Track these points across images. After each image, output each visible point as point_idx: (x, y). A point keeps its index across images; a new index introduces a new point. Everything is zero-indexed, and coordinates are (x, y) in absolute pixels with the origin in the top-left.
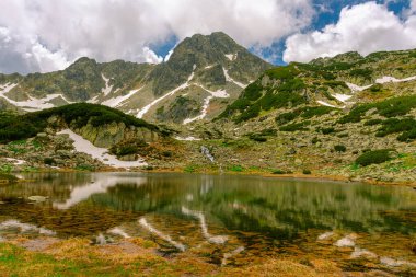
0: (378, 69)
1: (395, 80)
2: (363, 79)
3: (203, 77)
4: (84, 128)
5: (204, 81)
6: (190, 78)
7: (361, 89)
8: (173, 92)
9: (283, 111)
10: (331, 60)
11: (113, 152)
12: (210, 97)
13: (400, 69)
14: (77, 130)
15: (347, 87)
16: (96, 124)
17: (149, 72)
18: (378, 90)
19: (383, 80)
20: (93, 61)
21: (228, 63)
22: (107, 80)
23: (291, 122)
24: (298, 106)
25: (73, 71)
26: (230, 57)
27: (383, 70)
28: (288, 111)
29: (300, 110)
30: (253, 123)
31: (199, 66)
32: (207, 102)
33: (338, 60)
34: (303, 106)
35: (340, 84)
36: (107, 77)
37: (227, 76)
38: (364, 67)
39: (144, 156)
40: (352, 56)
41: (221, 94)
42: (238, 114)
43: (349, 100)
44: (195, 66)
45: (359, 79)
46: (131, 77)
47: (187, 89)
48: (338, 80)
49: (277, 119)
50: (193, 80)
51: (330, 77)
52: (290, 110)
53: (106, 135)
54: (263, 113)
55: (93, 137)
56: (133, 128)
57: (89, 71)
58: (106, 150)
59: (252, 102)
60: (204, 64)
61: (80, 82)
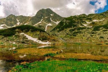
0: (93, 18)
1: (97, 21)
2: (90, 20)
3: (45, 20)
4: (28, 32)
5: (45, 21)
6: (42, 20)
7: (90, 23)
8: (37, 24)
9: (71, 28)
10: (79, 16)
11: (39, 39)
12: (47, 25)
13: (98, 18)
14: (26, 33)
15: (86, 22)
16: (32, 31)
17: (30, 19)
18: (94, 23)
19: (95, 21)
20: (14, 15)
21: (51, 17)
22: (18, 21)
23: (74, 31)
24: (75, 27)
25: (8, 18)
26: (52, 15)
27: (94, 18)
28: (72, 29)
29: (75, 28)
30: (63, 32)
31: (44, 17)
32: (47, 27)
33: (81, 16)
34: (76, 27)
35: (84, 22)
36: (18, 20)
37: (51, 20)
38: (89, 17)
39: (48, 40)
40: (84, 15)
41: (50, 25)
42: (58, 29)
43: (87, 26)
44: (42, 17)
45: (89, 20)
46: (25, 20)
47: (41, 23)
48: (83, 21)
49: (69, 31)
50: (42, 21)
51: (81, 20)
52: (73, 28)
53: (36, 34)
54: (65, 29)
55: (32, 35)
56: (42, 32)
57: (13, 18)
58: (37, 39)
59: (62, 26)
60: (45, 17)
61: (10, 21)
